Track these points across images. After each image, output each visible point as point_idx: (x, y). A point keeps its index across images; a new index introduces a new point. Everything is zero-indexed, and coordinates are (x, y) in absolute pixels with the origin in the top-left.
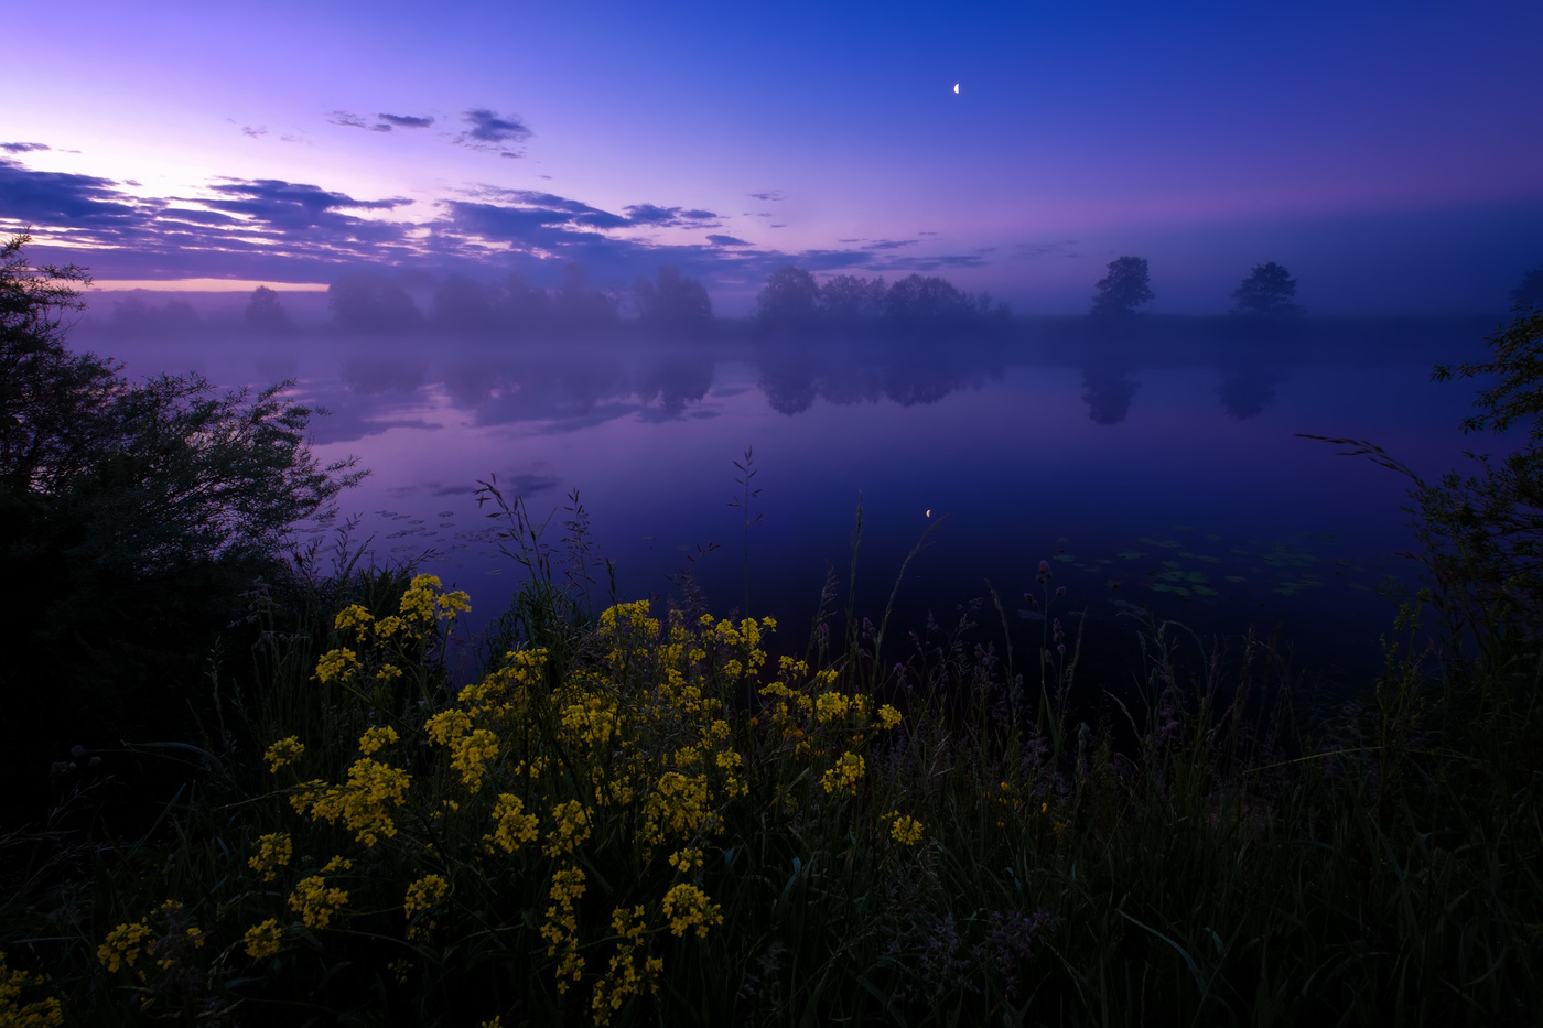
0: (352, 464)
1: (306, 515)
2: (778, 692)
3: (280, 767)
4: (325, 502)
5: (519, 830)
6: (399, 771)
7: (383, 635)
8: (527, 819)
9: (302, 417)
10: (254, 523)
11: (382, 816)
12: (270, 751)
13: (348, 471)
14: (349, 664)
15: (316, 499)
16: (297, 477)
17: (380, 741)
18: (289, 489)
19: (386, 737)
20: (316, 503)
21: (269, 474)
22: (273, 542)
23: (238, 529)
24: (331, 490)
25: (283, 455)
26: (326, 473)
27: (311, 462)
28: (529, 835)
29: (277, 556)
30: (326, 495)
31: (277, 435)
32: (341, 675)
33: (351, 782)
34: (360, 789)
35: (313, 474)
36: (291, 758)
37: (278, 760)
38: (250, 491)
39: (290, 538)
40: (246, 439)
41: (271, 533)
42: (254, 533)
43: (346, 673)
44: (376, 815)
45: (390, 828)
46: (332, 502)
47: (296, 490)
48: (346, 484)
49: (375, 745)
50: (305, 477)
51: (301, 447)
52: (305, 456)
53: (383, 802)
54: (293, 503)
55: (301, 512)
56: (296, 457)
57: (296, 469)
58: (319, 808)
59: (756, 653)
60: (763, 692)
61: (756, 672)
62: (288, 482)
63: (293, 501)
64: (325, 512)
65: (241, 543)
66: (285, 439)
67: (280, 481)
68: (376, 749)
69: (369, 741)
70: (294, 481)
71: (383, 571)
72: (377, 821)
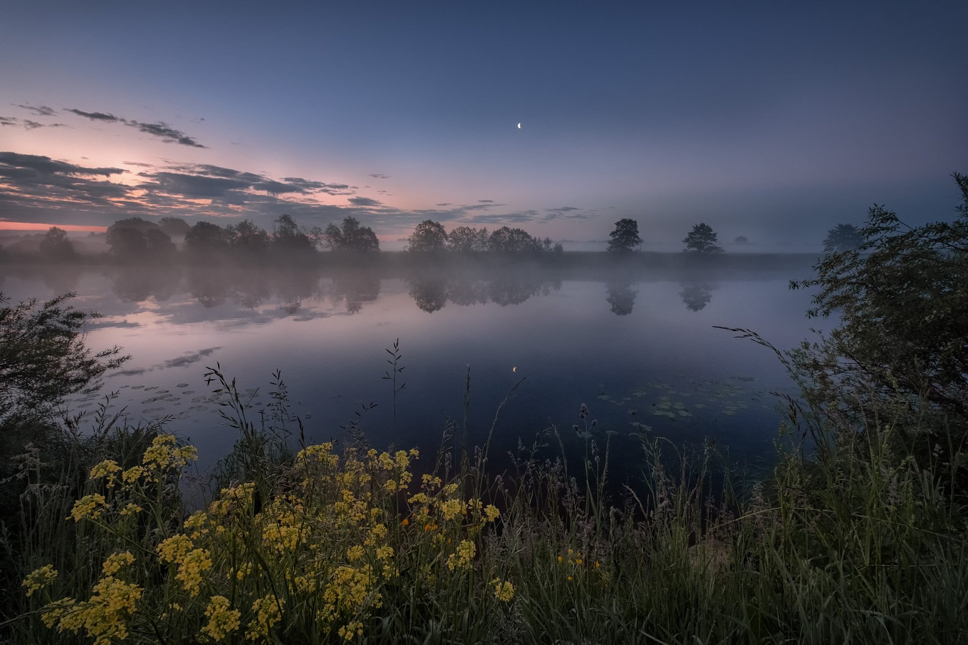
0: (116, 352)
1: (76, 390)
2: (421, 500)
3: (35, 591)
4: (93, 380)
5: (225, 623)
6: (133, 585)
7: (129, 481)
8: (232, 614)
9: (78, 319)
10: (33, 398)
11: (118, 623)
12: (27, 579)
13: (113, 357)
14: (99, 505)
15: (86, 378)
16: (72, 362)
17: (119, 564)
18: (65, 371)
19: (125, 560)
20: (85, 381)
21: (48, 361)
22: (47, 411)
23: (19, 403)
24: (99, 371)
25: (61, 347)
26: (96, 358)
27: (84, 351)
28: (232, 626)
29: (50, 421)
30: (94, 375)
31: (57, 332)
32: (92, 514)
33: (94, 599)
34: (100, 603)
35: (85, 360)
36: (45, 583)
37: (34, 585)
38: (33, 374)
39: (62, 407)
40: (32, 336)
41: (47, 404)
42: (32, 405)
43: (96, 513)
44: (112, 623)
45: (123, 632)
46: (98, 379)
47: (70, 372)
48: (110, 366)
49: (115, 567)
50: (79, 362)
51: (77, 340)
52: (79, 347)
53: (119, 612)
54: (67, 381)
55: (73, 388)
56: (72, 348)
57: (71, 357)
58: (66, 622)
59: (405, 474)
60: (411, 501)
61: (406, 487)
62: (63, 366)
63: (67, 380)
64: (92, 387)
65: (20, 413)
66: (64, 335)
67: (57, 366)
68: (115, 571)
69: (111, 564)
70: (69, 365)
71: (136, 428)
72: (113, 627)
